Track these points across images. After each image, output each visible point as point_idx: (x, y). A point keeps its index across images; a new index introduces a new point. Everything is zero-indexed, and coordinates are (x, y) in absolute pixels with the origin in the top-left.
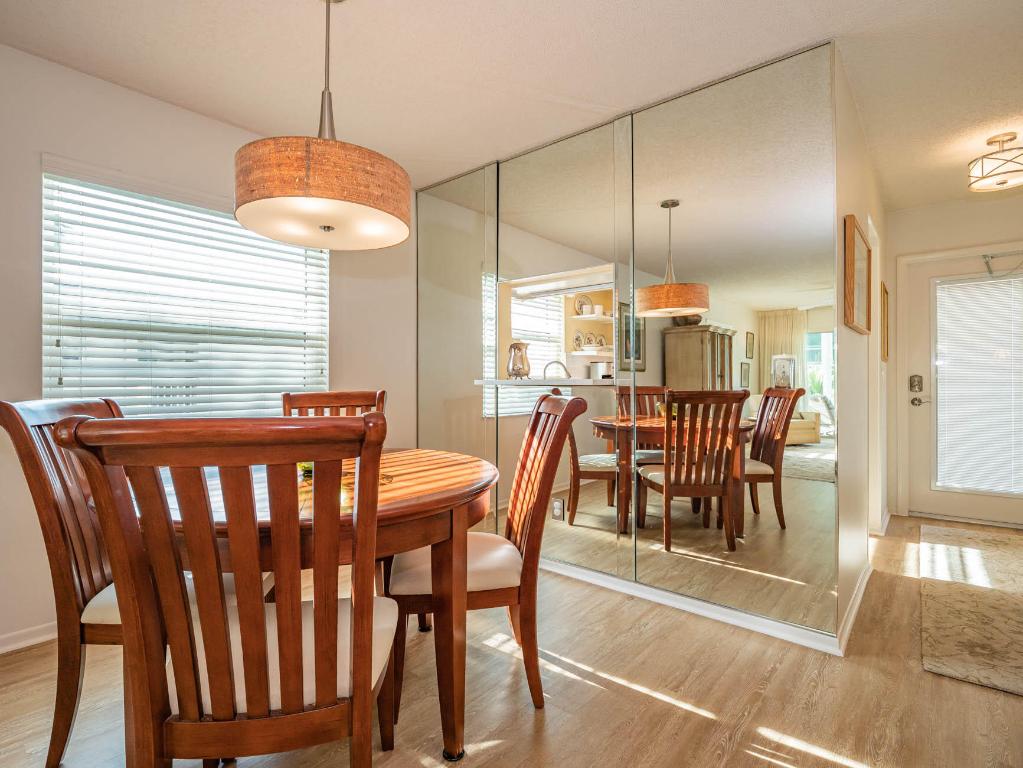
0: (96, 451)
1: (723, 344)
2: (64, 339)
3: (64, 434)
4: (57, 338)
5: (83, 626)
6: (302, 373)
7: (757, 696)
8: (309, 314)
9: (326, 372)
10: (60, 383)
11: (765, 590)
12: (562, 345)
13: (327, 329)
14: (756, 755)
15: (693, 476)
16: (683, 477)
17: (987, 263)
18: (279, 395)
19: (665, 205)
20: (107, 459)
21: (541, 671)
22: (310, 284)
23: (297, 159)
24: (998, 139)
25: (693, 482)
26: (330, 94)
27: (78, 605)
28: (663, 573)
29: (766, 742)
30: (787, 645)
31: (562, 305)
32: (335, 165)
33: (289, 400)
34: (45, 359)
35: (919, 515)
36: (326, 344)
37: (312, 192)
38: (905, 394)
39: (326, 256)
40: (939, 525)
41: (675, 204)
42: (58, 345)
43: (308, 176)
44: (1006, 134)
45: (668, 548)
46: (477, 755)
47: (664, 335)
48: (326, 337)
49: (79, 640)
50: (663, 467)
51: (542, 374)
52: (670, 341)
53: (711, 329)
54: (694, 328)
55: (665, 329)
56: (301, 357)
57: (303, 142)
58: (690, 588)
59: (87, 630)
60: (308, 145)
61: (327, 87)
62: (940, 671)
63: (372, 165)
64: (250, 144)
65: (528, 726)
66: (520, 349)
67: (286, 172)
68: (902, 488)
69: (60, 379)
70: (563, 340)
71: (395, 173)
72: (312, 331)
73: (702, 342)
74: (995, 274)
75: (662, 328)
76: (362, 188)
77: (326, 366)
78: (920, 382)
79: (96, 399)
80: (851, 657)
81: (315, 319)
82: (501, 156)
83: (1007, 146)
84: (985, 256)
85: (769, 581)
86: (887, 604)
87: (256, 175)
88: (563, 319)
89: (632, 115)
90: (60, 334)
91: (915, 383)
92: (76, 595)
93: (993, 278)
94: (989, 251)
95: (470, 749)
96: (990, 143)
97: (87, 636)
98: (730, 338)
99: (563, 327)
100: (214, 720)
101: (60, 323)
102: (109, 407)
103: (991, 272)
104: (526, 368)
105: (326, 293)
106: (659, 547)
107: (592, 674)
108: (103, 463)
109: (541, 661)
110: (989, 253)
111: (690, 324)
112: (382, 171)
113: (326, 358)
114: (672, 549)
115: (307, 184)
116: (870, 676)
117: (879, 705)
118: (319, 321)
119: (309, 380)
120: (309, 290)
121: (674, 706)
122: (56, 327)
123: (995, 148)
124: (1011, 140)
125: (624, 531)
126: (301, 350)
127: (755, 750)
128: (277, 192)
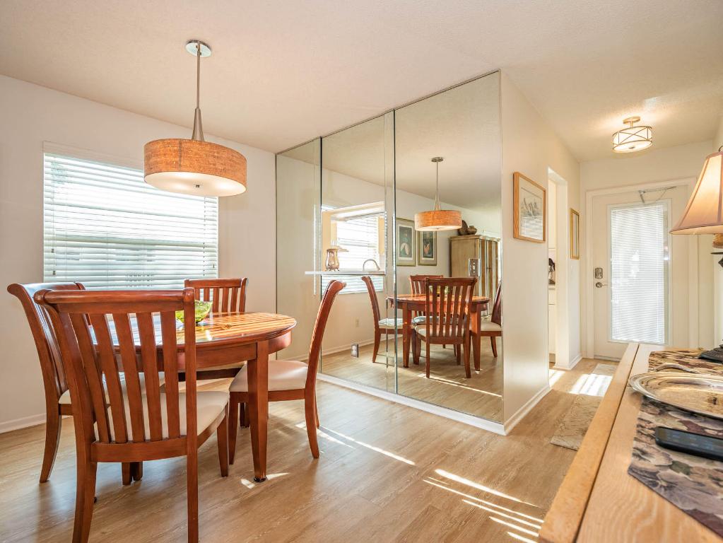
0: (54, 306)
1: (490, 247)
2: (57, 249)
3: (39, 298)
4: (52, 248)
5: (60, 405)
6: (202, 267)
7: (444, 454)
8: (206, 232)
9: (216, 267)
10: (54, 274)
11: (478, 400)
12: (377, 249)
13: (217, 241)
14: (429, 482)
15: (444, 331)
16: (438, 332)
17: (641, 195)
18: (183, 281)
19: (434, 160)
20: (60, 310)
21: (318, 438)
22: (207, 213)
23: (175, 151)
24: (630, 120)
25: (444, 335)
26: (200, 111)
27: (57, 394)
28: (419, 390)
29: (437, 476)
30: (475, 429)
31: (377, 223)
32: (196, 154)
33: (188, 283)
34: (46, 260)
35: (600, 358)
36: (217, 249)
37: (183, 168)
38: (591, 280)
39: (217, 201)
40: (610, 364)
41: (440, 160)
42: (53, 252)
43: (180, 161)
44: (634, 118)
45: (428, 376)
46: (273, 480)
47: (451, 241)
48: (217, 245)
49: (58, 412)
50: (425, 326)
51: (362, 268)
52: (455, 245)
53: (481, 238)
54: (471, 237)
55: (451, 238)
56: (202, 258)
57: (178, 142)
58: (432, 398)
59: (62, 407)
60: (180, 144)
61: (198, 107)
62: (558, 444)
63: (218, 153)
64: (150, 143)
65: (307, 467)
66: (332, 252)
67: (169, 159)
68: (590, 341)
69: (54, 272)
70: (377, 246)
71: (233, 156)
72: (208, 241)
73: (475, 246)
74: (647, 203)
75: (449, 237)
76: (212, 166)
77: (217, 263)
78: (602, 273)
79: (72, 283)
80: (511, 436)
81: (210, 235)
82: (322, 135)
83: (635, 125)
84: (640, 192)
85: (483, 395)
86: (548, 409)
87: (152, 160)
88: (377, 232)
89: (394, 111)
90: (53, 246)
91: (598, 273)
92: (56, 389)
93: (645, 205)
94: (642, 188)
95: (269, 477)
96: (625, 123)
97: (62, 411)
98: (496, 243)
99: (378, 238)
100: (117, 443)
101: (54, 239)
102: (79, 286)
103: (643, 201)
104: (337, 264)
105: (217, 218)
106: (423, 375)
107: (353, 442)
108: (58, 311)
109: (318, 431)
110: (643, 190)
111: (469, 234)
112: (225, 155)
113: (217, 258)
114: (431, 377)
115: (180, 165)
116: (517, 445)
117: (513, 460)
118: (212, 236)
119: (206, 272)
120: (206, 217)
121: (393, 458)
122: (51, 242)
123: (628, 126)
124: (637, 121)
125: (406, 366)
126: (201, 253)
127: (429, 480)
128: (163, 169)
